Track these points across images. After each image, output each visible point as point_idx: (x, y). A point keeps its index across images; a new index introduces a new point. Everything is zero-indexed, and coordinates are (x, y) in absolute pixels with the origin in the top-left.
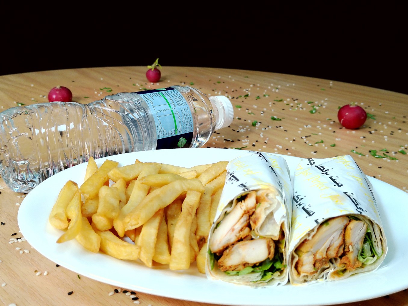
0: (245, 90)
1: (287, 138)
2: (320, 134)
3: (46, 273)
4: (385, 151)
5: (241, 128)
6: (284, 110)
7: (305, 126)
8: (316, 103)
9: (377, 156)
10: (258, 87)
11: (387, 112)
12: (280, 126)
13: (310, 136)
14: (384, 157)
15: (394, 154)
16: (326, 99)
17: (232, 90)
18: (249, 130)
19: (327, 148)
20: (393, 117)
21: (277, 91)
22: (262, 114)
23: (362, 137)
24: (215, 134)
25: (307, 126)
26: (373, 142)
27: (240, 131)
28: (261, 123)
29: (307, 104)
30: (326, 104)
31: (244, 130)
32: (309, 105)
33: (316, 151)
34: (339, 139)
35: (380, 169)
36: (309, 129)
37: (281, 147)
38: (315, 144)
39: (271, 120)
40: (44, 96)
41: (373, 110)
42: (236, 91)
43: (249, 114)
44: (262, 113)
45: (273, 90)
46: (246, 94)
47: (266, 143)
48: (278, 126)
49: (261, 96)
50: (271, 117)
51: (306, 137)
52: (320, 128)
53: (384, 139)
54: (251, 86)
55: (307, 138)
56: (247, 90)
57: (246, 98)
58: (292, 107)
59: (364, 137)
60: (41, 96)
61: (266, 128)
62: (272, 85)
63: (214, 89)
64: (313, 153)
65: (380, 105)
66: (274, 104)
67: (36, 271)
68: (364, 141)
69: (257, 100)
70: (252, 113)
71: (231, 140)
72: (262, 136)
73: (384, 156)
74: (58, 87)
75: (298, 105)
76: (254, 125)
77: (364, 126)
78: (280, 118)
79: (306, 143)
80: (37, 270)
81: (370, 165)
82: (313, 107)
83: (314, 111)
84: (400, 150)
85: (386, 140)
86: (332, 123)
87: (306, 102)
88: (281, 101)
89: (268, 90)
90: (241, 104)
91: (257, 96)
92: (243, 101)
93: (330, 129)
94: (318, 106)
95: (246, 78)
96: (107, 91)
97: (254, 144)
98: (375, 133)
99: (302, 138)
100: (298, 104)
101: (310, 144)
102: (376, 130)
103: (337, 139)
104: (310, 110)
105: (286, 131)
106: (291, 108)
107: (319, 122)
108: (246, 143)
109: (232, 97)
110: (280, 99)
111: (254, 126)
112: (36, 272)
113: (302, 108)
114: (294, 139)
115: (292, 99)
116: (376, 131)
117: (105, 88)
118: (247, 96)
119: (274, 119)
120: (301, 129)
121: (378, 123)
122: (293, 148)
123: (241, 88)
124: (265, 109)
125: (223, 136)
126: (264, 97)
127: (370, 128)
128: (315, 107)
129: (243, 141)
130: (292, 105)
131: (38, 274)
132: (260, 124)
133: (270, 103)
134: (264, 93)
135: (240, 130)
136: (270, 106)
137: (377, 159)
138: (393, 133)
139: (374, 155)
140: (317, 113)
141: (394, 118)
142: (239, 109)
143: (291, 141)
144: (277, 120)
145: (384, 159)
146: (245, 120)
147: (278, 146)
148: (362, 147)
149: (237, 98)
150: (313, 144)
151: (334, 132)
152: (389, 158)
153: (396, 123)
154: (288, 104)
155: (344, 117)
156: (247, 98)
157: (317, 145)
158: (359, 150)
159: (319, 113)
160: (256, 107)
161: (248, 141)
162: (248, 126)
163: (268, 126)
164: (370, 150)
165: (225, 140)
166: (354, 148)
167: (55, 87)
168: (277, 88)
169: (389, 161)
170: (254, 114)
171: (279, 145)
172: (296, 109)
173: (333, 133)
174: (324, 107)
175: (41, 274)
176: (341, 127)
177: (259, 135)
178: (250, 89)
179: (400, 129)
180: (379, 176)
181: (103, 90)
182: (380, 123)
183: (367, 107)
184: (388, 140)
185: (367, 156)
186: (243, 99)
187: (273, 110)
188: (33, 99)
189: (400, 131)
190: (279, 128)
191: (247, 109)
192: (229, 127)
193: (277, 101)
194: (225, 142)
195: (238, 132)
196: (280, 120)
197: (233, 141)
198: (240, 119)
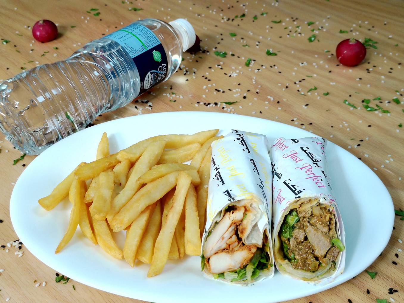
0: (242, 6)
1: (280, 85)
2: (315, 75)
3: (44, 284)
4: (380, 99)
5: (233, 70)
6: (281, 37)
7: (301, 64)
8: (317, 23)
9: (369, 109)
11: (390, 36)
12: (274, 66)
13: (304, 80)
14: (376, 110)
15: (387, 105)
16: (328, 17)
17: (229, 6)
18: (241, 73)
19: (320, 98)
20: (396, 43)
21: (277, 5)
22: (257, 45)
23: (358, 79)
25: (302, 64)
26: (369, 86)
27: (232, 76)
28: (254, 60)
29: (308, 25)
30: (327, 25)
31: (236, 74)
32: (309, 27)
33: (307, 104)
34: (334, 83)
35: (369, 127)
37: (272, 99)
38: (308, 92)
39: (266, 55)
40: (29, 27)
41: (376, 33)
42: (232, 7)
43: (243, 46)
44: (257, 43)
45: (273, 4)
47: (257, 93)
48: (272, 66)
49: (259, 14)
50: (266, 50)
51: (300, 81)
52: (316, 67)
53: (380, 80)
55: (300, 83)
56: (244, 5)
57: (242, 20)
58: (290, 31)
59: (360, 79)
60: (26, 27)
61: (259, 70)
63: (208, 5)
64: (304, 106)
65: (385, 24)
66: (272, 28)
67: (35, 281)
68: (359, 85)
69: (253, 21)
70: (246, 45)
71: (222, 91)
72: (254, 83)
73: (376, 108)
74: (41, 22)
75: (297, 29)
76: (248, 64)
77: (363, 61)
78: (276, 52)
79: (298, 91)
80: (36, 279)
81: (360, 122)
82: (313, 31)
83: (313, 39)
84: (395, 98)
85: (383, 82)
86: (330, 57)
87: (306, 23)
88: (279, 22)
89: (267, 3)
90: (236, 30)
91: (254, 16)
92: (238, 25)
93: (327, 66)
94: (319, 29)
96: (94, 15)
97: (245, 95)
98: (373, 71)
99: (295, 83)
100: (297, 27)
101: (303, 93)
102: (374, 66)
103: (331, 83)
104: (308, 37)
105: (280, 72)
106: (289, 35)
107: (316, 56)
108: (237, 95)
109: (227, 19)
110: (278, 20)
111: (247, 66)
112: (36, 283)
113: (300, 34)
114: (287, 85)
115: (292, 18)
116: (375, 68)
117: (92, 10)
118: (243, 15)
119: (269, 53)
120: (296, 69)
121: (378, 54)
122: (285, 100)
123: (238, 2)
124: (261, 38)
125: (214, 85)
126: (262, 16)
127: (369, 63)
128: (315, 31)
129: (234, 91)
130: (290, 28)
131: (37, 285)
132: (254, 63)
133: (267, 27)
134: (262, 10)
135: (233, 73)
136: (267, 31)
137: (368, 113)
138: (391, 71)
139: (367, 107)
140: (316, 41)
141: (397, 45)
142: (234, 39)
143: (284, 89)
144: (273, 55)
145: (377, 112)
146: (239, 57)
147: (269, 97)
148: (356, 94)
149: (233, 20)
150: (306, 93)
151: (330, 72)
152: (380, 110)
153: (397, 54)
154: (286, 28)
155: (342, 55)
156: (244, 18)
157: (309, 94)
158: (352, 100)
159: (318, 41)
160: (251, 34)
161: (240, 90)
162: (240, 67)
163: (262, 66)
164: (363, 99)
165: (216, 90)
166: (348, 97)
167: (38, 22)
169: (380, 115)
170: (249, 46)
171: (271, 97)
172: (294, 35)
173: (328, 74)
174: (324, 30)
175: (40, 284)
176: (338, 64)
177: (252, 79)
178: (247, 4)
179: (400, 64)
180: (367, 139)
181: (90, 13)
182: (380, 55)
183: (370, 27)
184: (385, 82)
185: (359, 108)
186: (239, 20)
187: (269, 38)
188: (17, 32)
189: (399, 67)
190: (273, 69)
191: (242, 39)
192: (221, 68)
193: (275, 22)
194: (215, 92)
195: (230, 76)
196: (276, 55)
197: (223, 92)
198: (233, 55)
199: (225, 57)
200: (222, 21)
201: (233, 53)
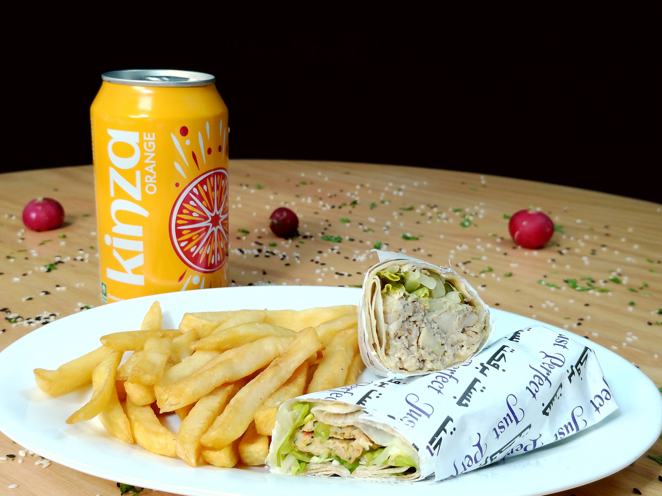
0: (348, 194)
2: (484, 258)
4: (589, 279)
5: (358, 255)
6: (418, 223)
7: (458, 247)
8: (467, 210)
9: (578, 288)
10: (368, 188)
11: (578, 221)
12: (419, 249)
13: (469, 262)
14: (589, 289)
15: (603, 284)
16: (481, 204)
17: (329, 194)
19: (501, 279)
20: (590, 227)
21: (401, 194)
22: (385, 230)
23: (549, 261)
24: (319, 265)
25: (461, 247)
26: (568, 267)
27: (357, 259)
28: (387, 244)
29: (454, 212)
30: (482, 211)
31: (363, 258)
32: (457, 213)
33: (484, 285)
34: (516, 265)
35: (587, 307)
36: (464, 251)
38: (480, 274)
39: (402, 240)
41: (557, 218)
42: (335, 196)
43: (365, 231)
44: (385, 228)
45: (395, 193)
46: (352, 201)
48: (416, 248)
49: (377, 203)
50: (401, 235)
51: (464, 264)
52: (482, 250)
53: (583, 262)
54: (358, 187)
56: (352, 194)
57: (354, 207)
58: (431, 217)
59: (553, 260)
62: (391, 184)
63: (298, 194)
64: (480, 287)
66: (401, 214)
68: (554, 266)
69: (372, 209)
70: (369, 230)
71: (346, 274)
73: (588, 287)
74: (40, 199)
75: (440, 215)
76: (377, 247)
78: (416, 236)
79: (465, 273)
81: (571, 301)
82: (464, 216)
83: (467, 224)
84: (611, 277)
86: (499, 240)
87: (450, 209)
88: (411, 209)
89: (386, 193)
90: (349, 217)
91: (371, 203)
92: (350, 212)
93: (498, 249)
94: (472, 215)
95: (347, 176)
98: (568, 253)
99: (457, 266)
100: (438, 213)
101: (472, 275)
102: (568, 248)
103: (512, 265)
104: (459, 222)
105: (430, 255)
106: (429, 220)
107: (479, 240)
109: (332, 206)
110: (408, 206)
113: (446, 219)
115: (429, 205)
118: (354, 203)
119: (407, 238)
120: (452, 252)
121: (568, 237)
123: (341, 191)
124: (388, 223)
125: (332, 269)
126: (383, 204)
127: (559, 246)
128: (467, 217)
130: (429, 214)
132: (387, 246)
133: (395, 213)
134: (381, 198)
136: (396, 217)
139: (574, 286)
140: (472, 226)
141: (592, 229)
142: (348, 225)
144: (412, 240)
145: (590, 292)
146: (361, 242)
148: (552, 275)
149: (340, 207)
150: (478, 275)
151: (505, 254)
152: (596, 289)
153: (595, 237)
154: (423, 214)
156: (356, 206)
157: (483, 275)
159: (476, 226)
160: (373, 220)
162: (367, 251)
163: (400, 249)
166: (541, 277)
167: (35, 200)
168: (400, 190)
169: (597, 294)
170: (373, 231)
172: (438, 220)
173: (504, 256)
174: (480, 216)
176: (514, 246)
178: (357, 193)
179: (604, 246)
180: (589, 317)
182: (572, 238)
185: (564, 288)
186: (349, 208)
187: (402, 224)
189: (604, 249)
190: (417, 252)
191: (361, 224)
192: (338, 253)
193: (405, 209)
194: (337, 276)
195: (354, 260)
196: (417, 239)
197: (349, 275)
198: (352, 240)
199: (339, 242)
200: (324, 209)
201: (352, 238)
